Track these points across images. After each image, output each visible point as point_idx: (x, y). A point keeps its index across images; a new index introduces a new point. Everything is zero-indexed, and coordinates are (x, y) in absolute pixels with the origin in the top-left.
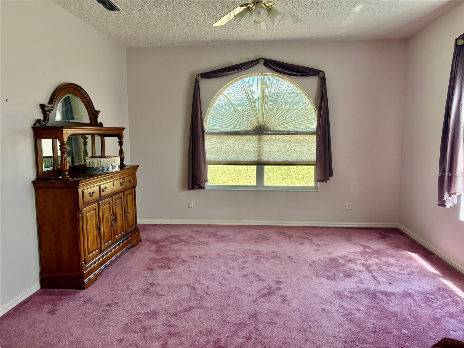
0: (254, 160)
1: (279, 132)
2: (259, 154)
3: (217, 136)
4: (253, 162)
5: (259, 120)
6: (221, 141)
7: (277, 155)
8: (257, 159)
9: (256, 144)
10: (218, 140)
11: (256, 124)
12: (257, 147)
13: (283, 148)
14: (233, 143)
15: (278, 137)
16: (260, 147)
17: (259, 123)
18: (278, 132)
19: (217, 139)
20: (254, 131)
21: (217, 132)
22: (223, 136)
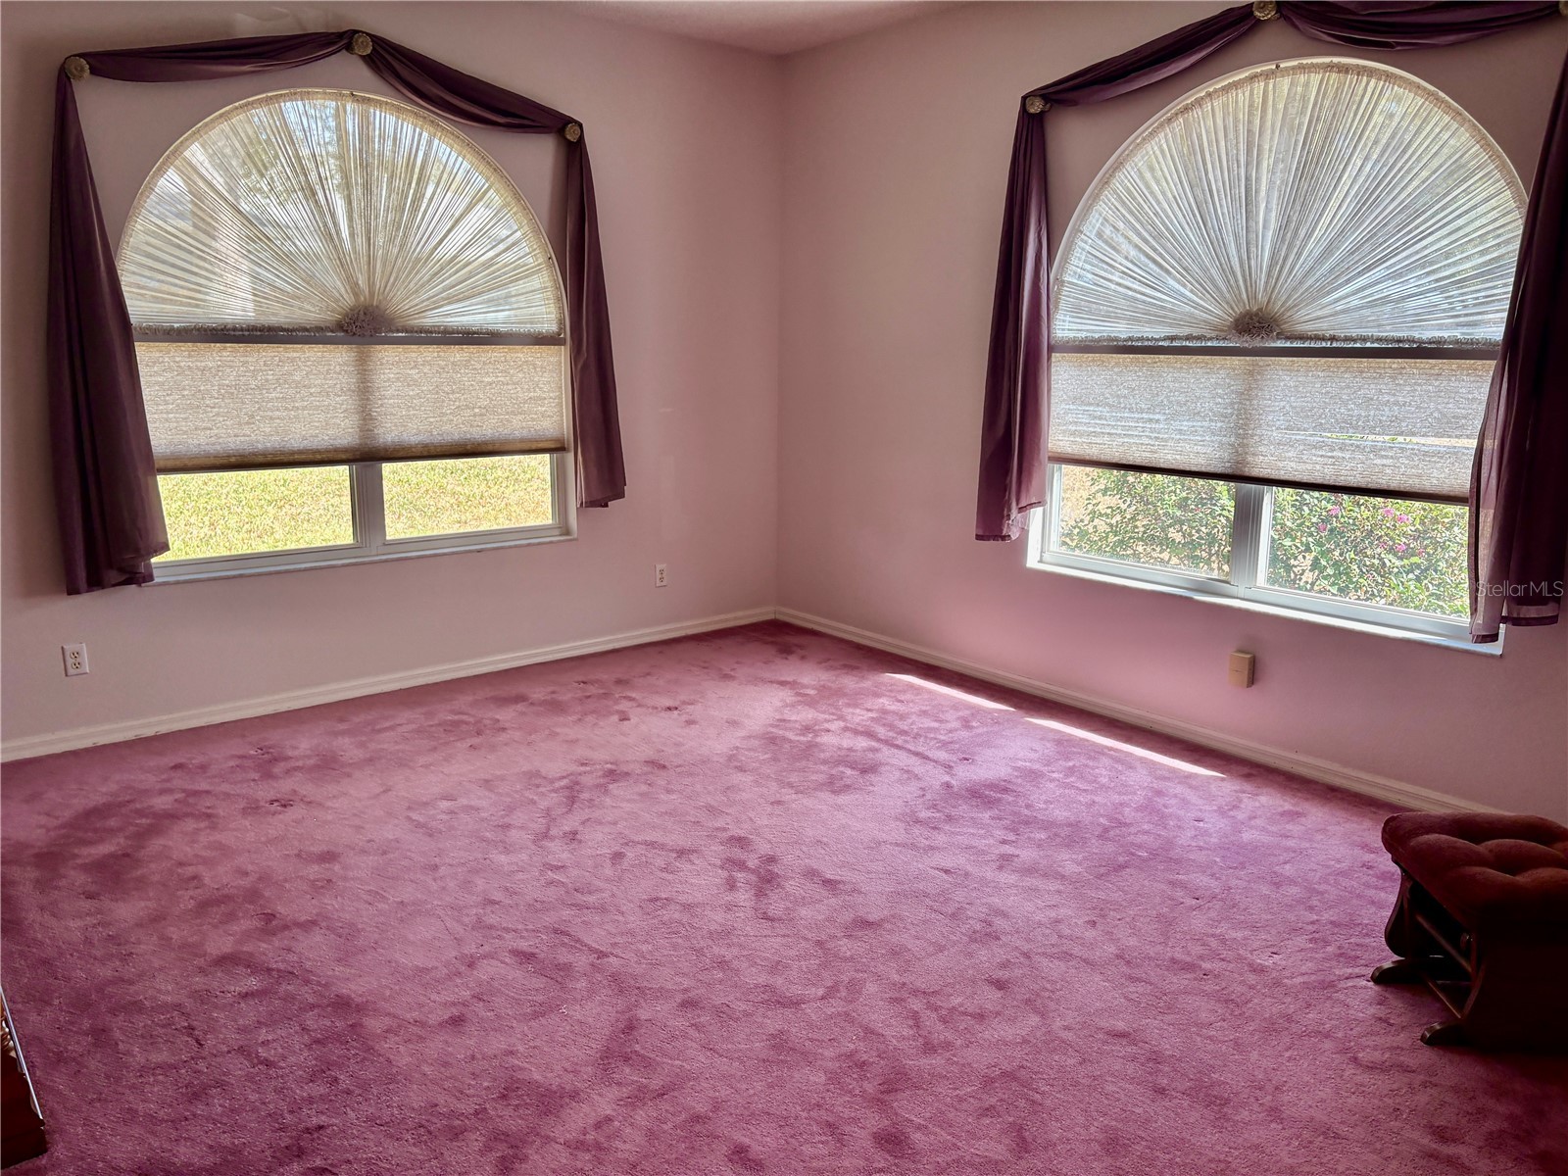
0: (346, 442)
1: (435, 332)
2: (364, 419)
3: (175, 345)
4: (345, 450)
5: (357, 284)
6: (198, 368)
7: (432, 420)
8: (360, 438)
9: (348, 380)
10: (182, 364)
11: (349, 300)
12: (354, 391)
13: (453, 392)
14: (254, 377)
15: (430, 352)
16: (364, 390)
17: (356, 295)
18: (431, 332)
19: (178, 359)
20: (340, 326)
21: (176, 325)
22: (208, 345)
